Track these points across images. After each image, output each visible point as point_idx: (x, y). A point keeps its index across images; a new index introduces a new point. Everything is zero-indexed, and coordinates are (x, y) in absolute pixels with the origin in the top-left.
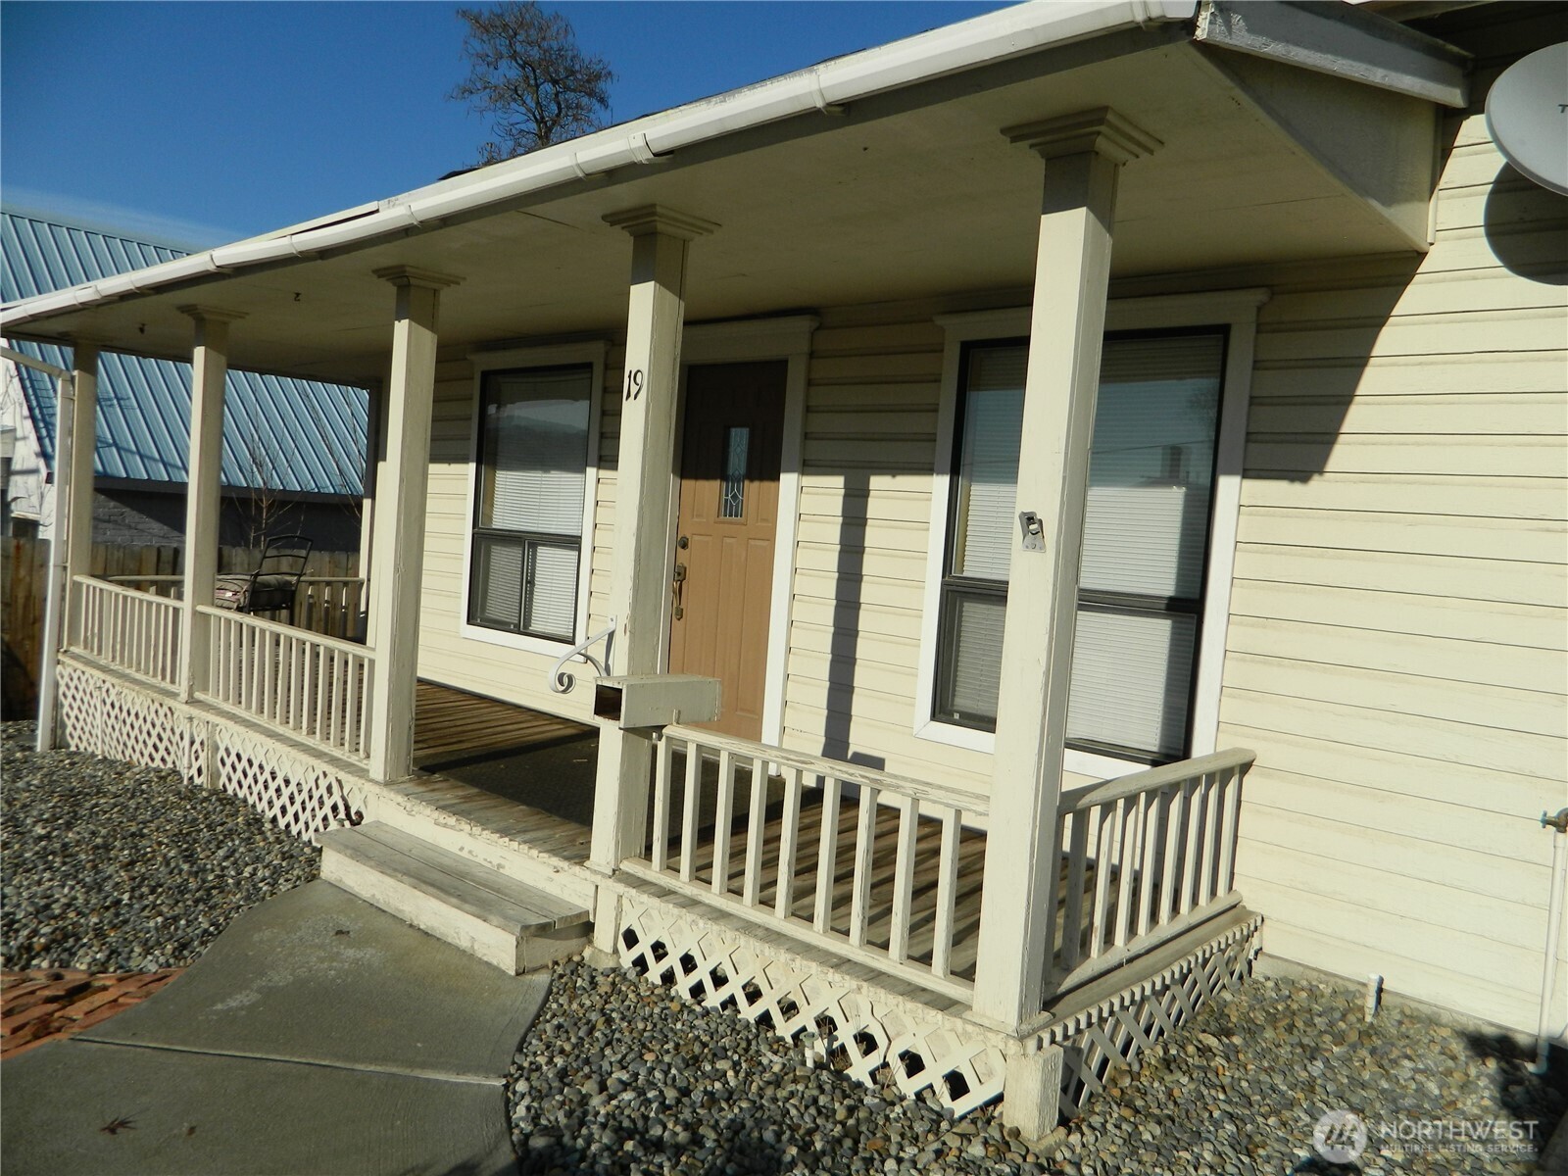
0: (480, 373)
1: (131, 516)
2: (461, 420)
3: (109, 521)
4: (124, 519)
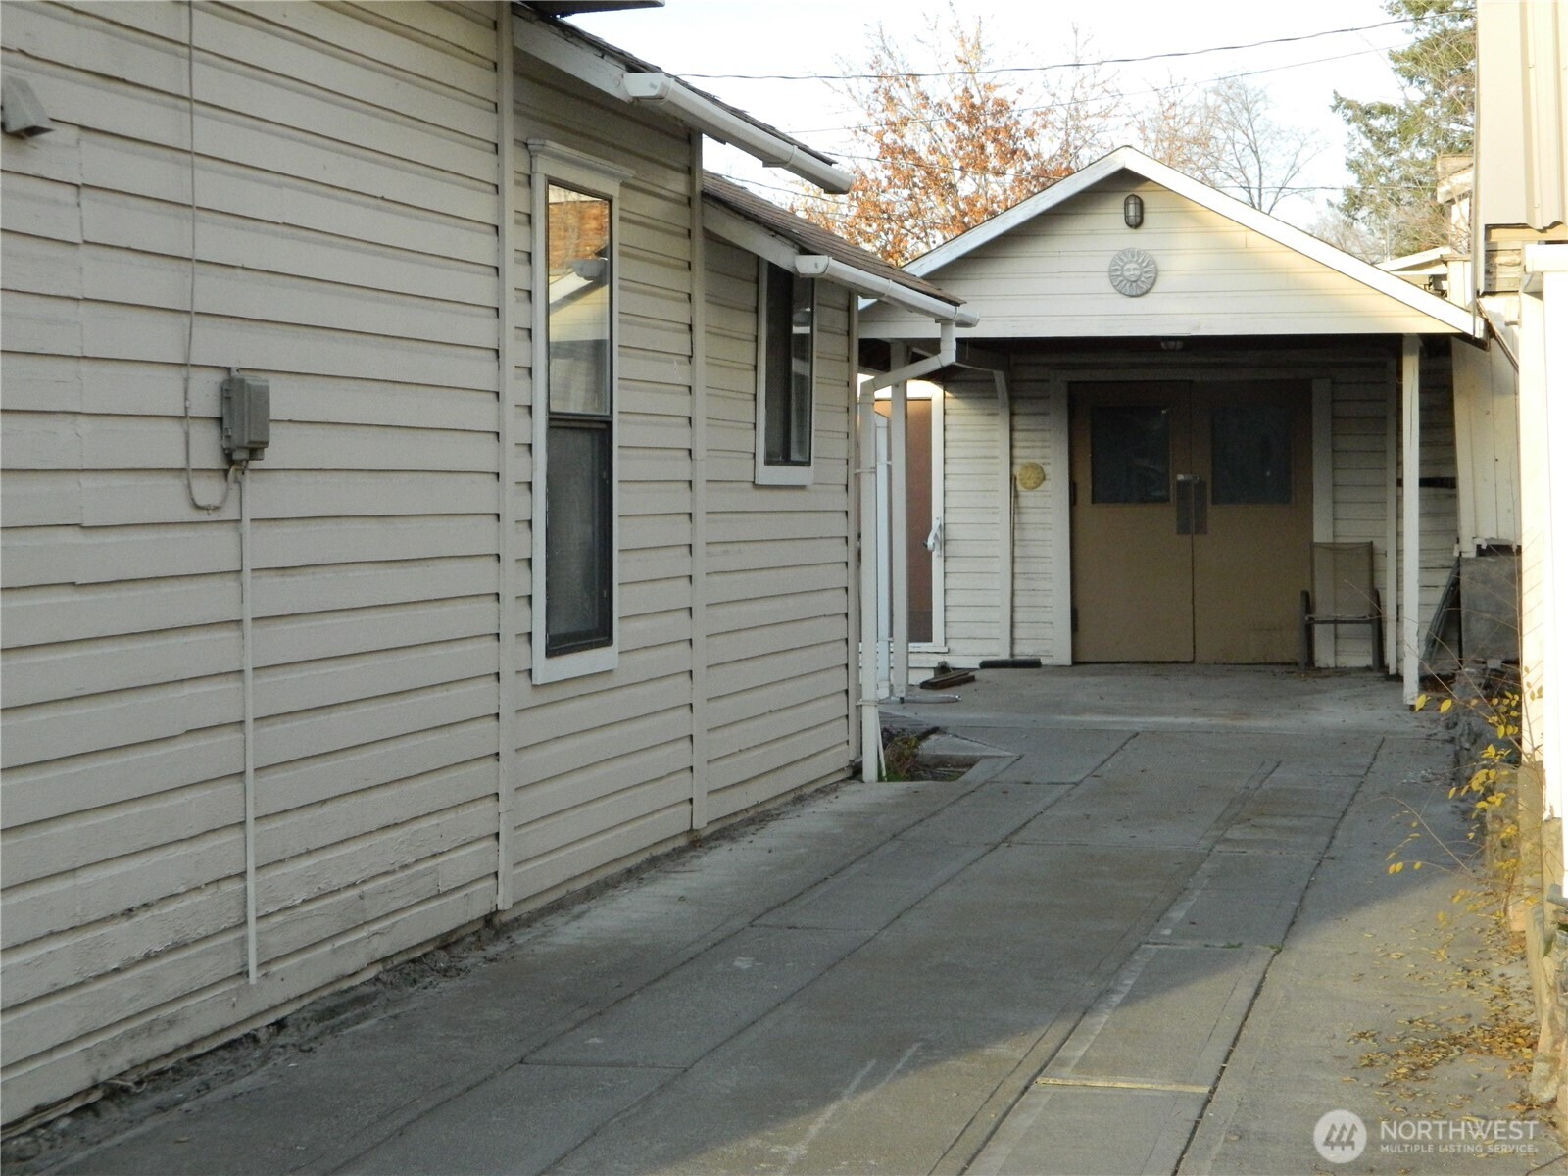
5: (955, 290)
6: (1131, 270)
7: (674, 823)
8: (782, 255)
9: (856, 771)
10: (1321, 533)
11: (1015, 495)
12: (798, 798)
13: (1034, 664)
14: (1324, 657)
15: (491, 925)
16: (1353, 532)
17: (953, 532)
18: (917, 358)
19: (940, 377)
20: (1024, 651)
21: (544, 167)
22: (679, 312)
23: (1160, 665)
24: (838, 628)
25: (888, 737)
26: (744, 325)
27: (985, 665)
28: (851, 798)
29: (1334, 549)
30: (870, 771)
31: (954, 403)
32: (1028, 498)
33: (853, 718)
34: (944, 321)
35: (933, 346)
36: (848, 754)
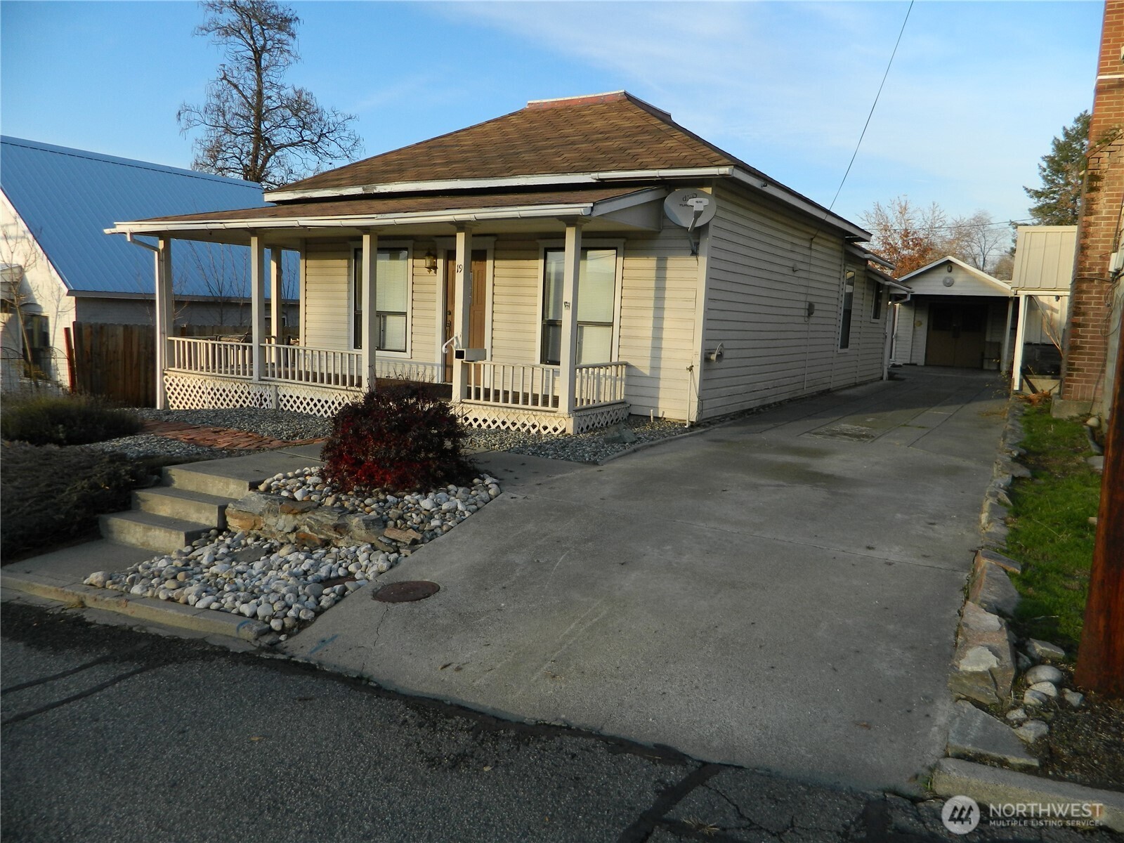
0: (353, 249)
5: (909, 285)
6: (948, 281)
7: (853, 381)
8: (881, 281)
9: (882, 378)
10: (988, 339)
11: (914, 327)
12: (872, 381)
13: (915, 365)
14: (986, 367)
15: (829, 391)
16: (995, 339)
17: (899, 335)
18: (901, 299)
19: (903, 304)
20: (914, 361)
21: (847, 268)
22: (862, 291)
23: (945, 366)
24: (881, 351)
25: (889, 373)
26: (871, 293)
27: (905, 364)
28: (881, 382)
29: (991, 343)
30: (885, 378)
31: (902, 307)
32: (917, 328)
33: (882, 368)
34: (908, 292)
35: (905, 296)
36: (881, 375)
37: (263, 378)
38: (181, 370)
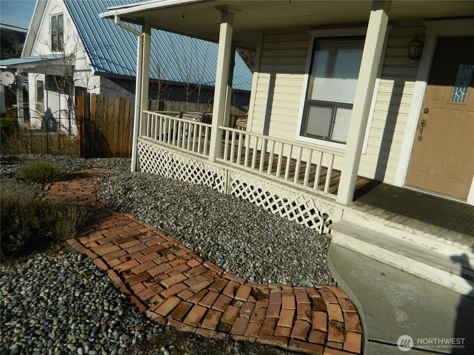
0: (313, 38)
1: (118, 87)
2: (300, 57)
3: (112, 89)
4: (116, 88)
37: (217, 159)
38: (151, 139)
